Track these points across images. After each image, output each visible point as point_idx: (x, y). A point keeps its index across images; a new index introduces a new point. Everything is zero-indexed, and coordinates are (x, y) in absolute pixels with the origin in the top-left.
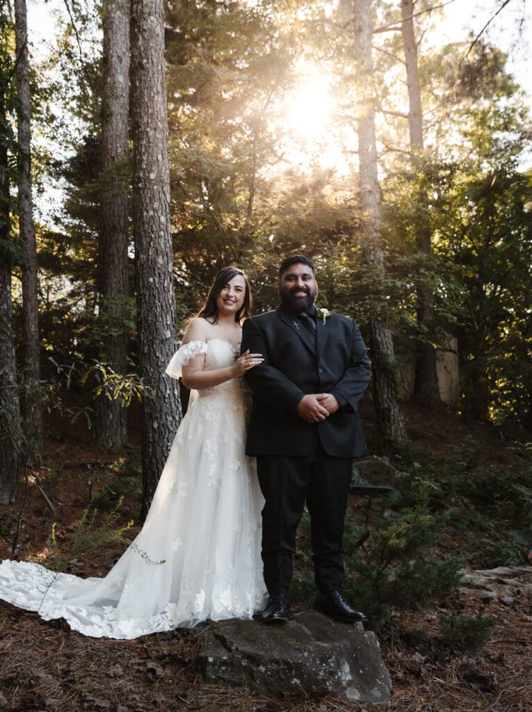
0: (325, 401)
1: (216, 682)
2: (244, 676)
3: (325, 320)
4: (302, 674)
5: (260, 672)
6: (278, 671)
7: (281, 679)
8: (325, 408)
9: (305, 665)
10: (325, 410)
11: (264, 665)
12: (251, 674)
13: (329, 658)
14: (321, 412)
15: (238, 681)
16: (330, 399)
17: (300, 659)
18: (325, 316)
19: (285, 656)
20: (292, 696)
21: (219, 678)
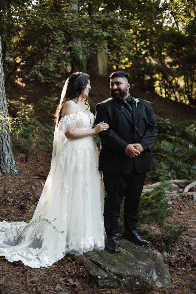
0: (137, 147)
1: (103, 287)
2: (116, 283)
3: (136, 105)
4: (140, 280)
5: (123, 281)
6: (130, 280)
7: (132, 283)
8: (138, 150)
9: (141, 276)
10: (138, 151)
11: (125, 278)
12: (119, 282)
13: (149, 271)
14: (136, 152)
15: (113, 286)
16: (139, 145)
17: (139, 273)
18: (137, 102)
19: (133, 273)
20: (137, 290)
21: (105, 285)
